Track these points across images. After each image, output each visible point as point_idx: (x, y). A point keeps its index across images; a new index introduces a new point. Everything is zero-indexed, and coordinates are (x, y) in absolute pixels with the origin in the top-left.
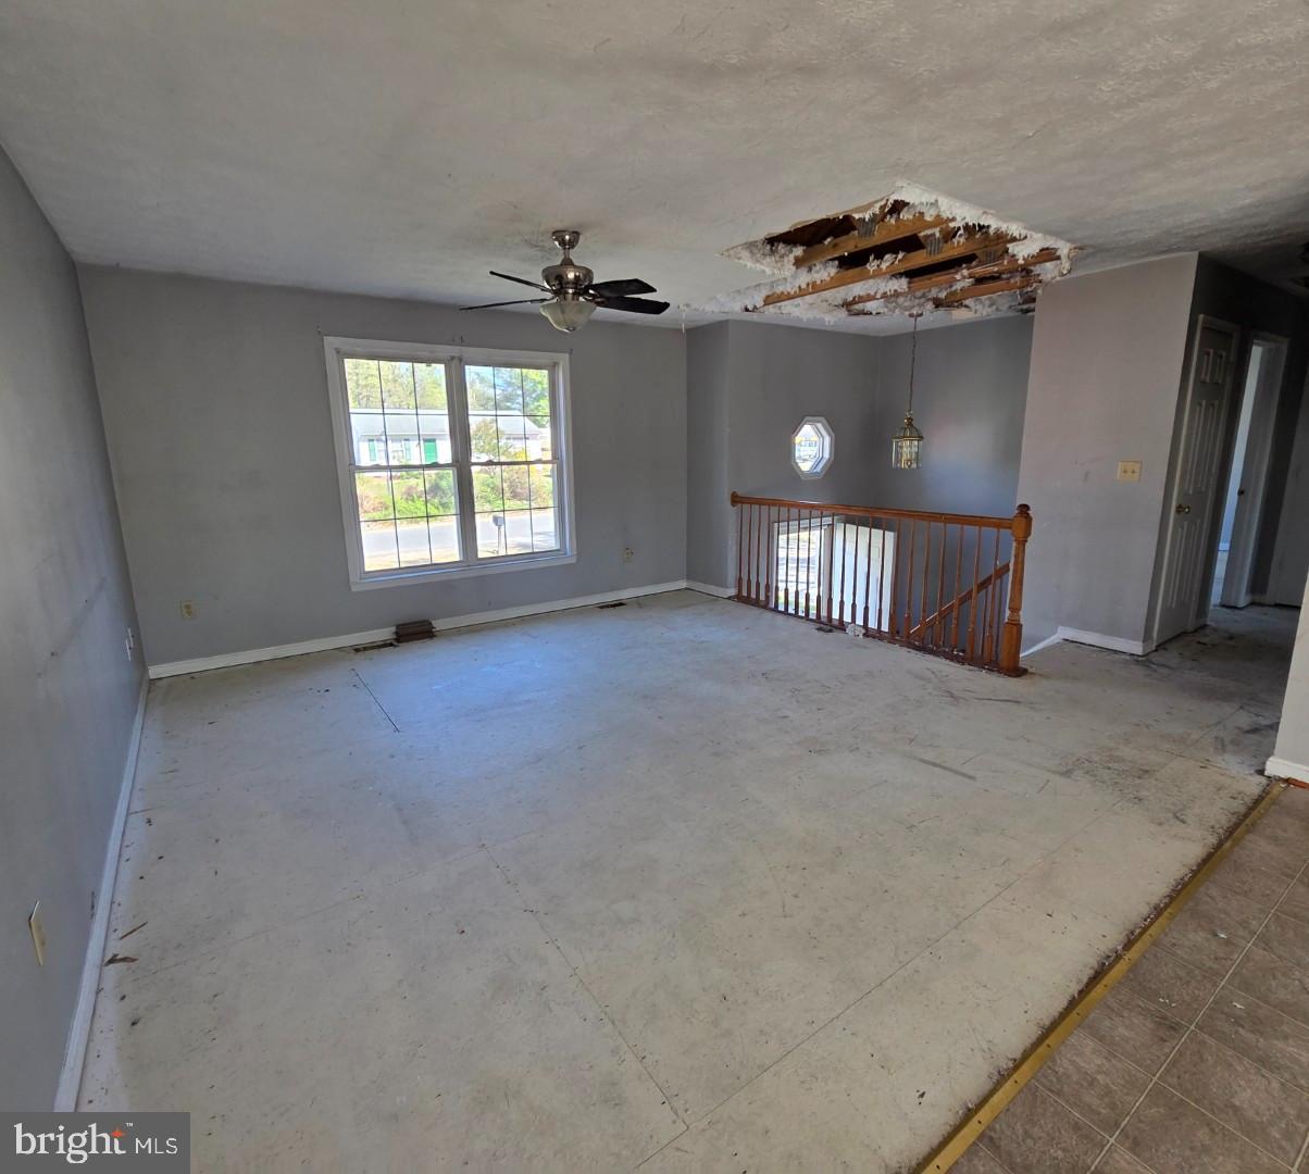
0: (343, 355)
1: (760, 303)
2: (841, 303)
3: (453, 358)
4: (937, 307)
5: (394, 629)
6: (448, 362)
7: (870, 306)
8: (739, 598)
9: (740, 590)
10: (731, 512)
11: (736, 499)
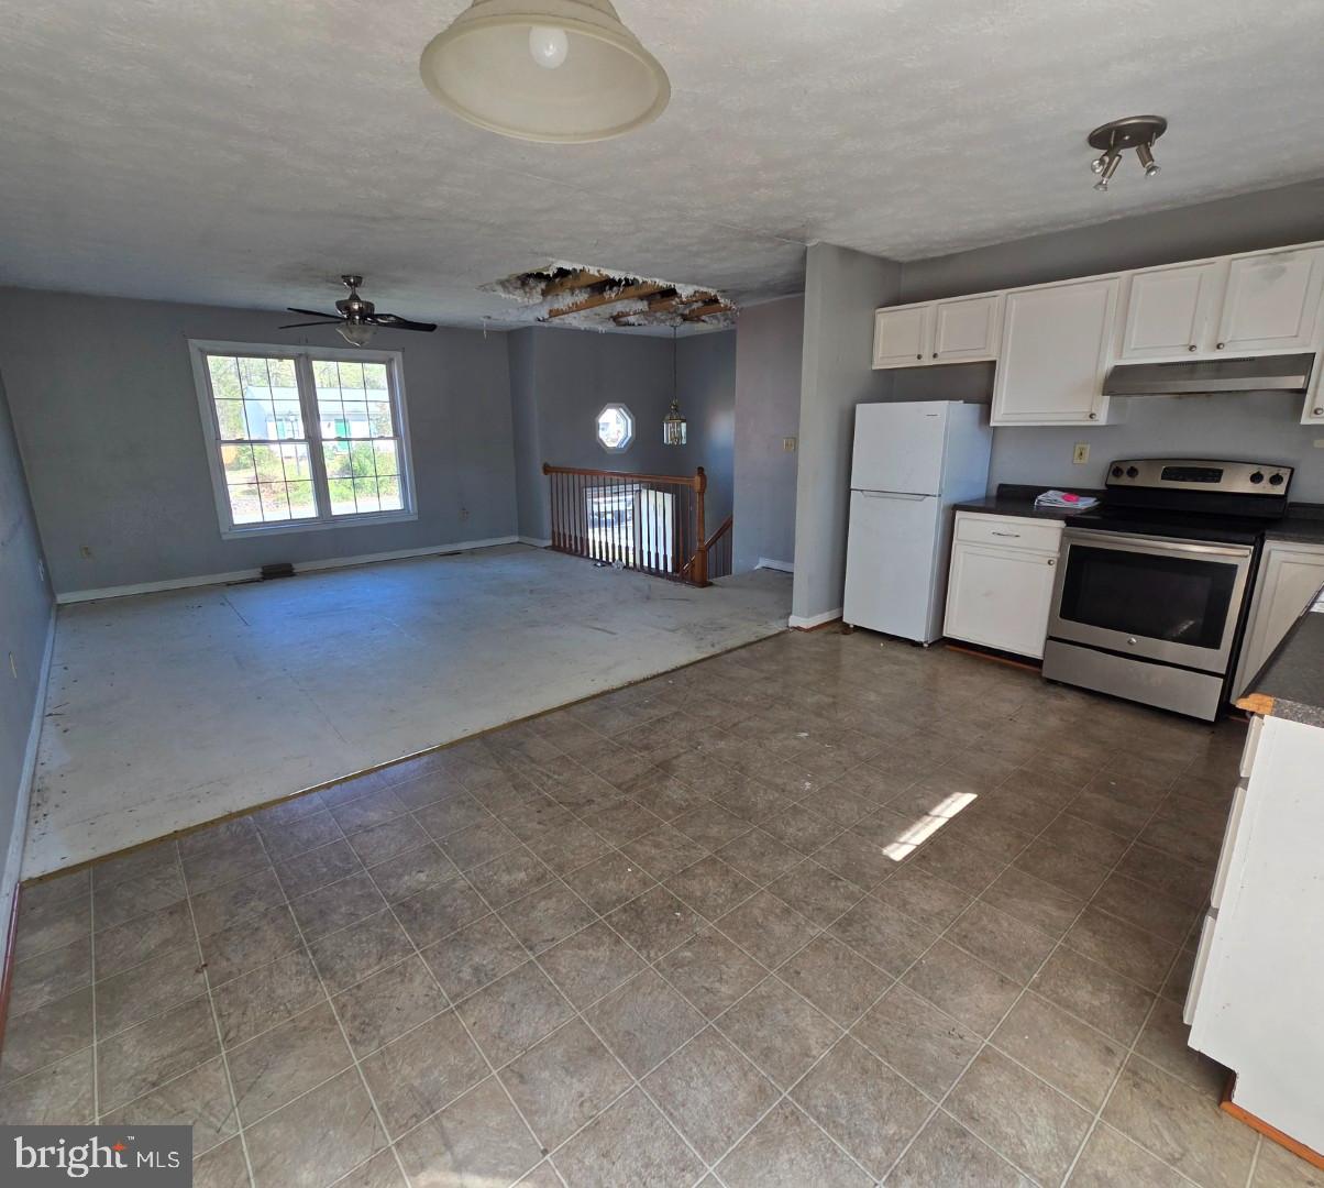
0: (205, 353)
1: (547, 316)
2: (608, 316)
3: (301, 355)
4: (684, 320)
5: (260, 570)
6: (297, 358)
7: (632, 319)
8: (555, 548)
9: (554, 541)
10: (544, 480)
11: (547, 469)
